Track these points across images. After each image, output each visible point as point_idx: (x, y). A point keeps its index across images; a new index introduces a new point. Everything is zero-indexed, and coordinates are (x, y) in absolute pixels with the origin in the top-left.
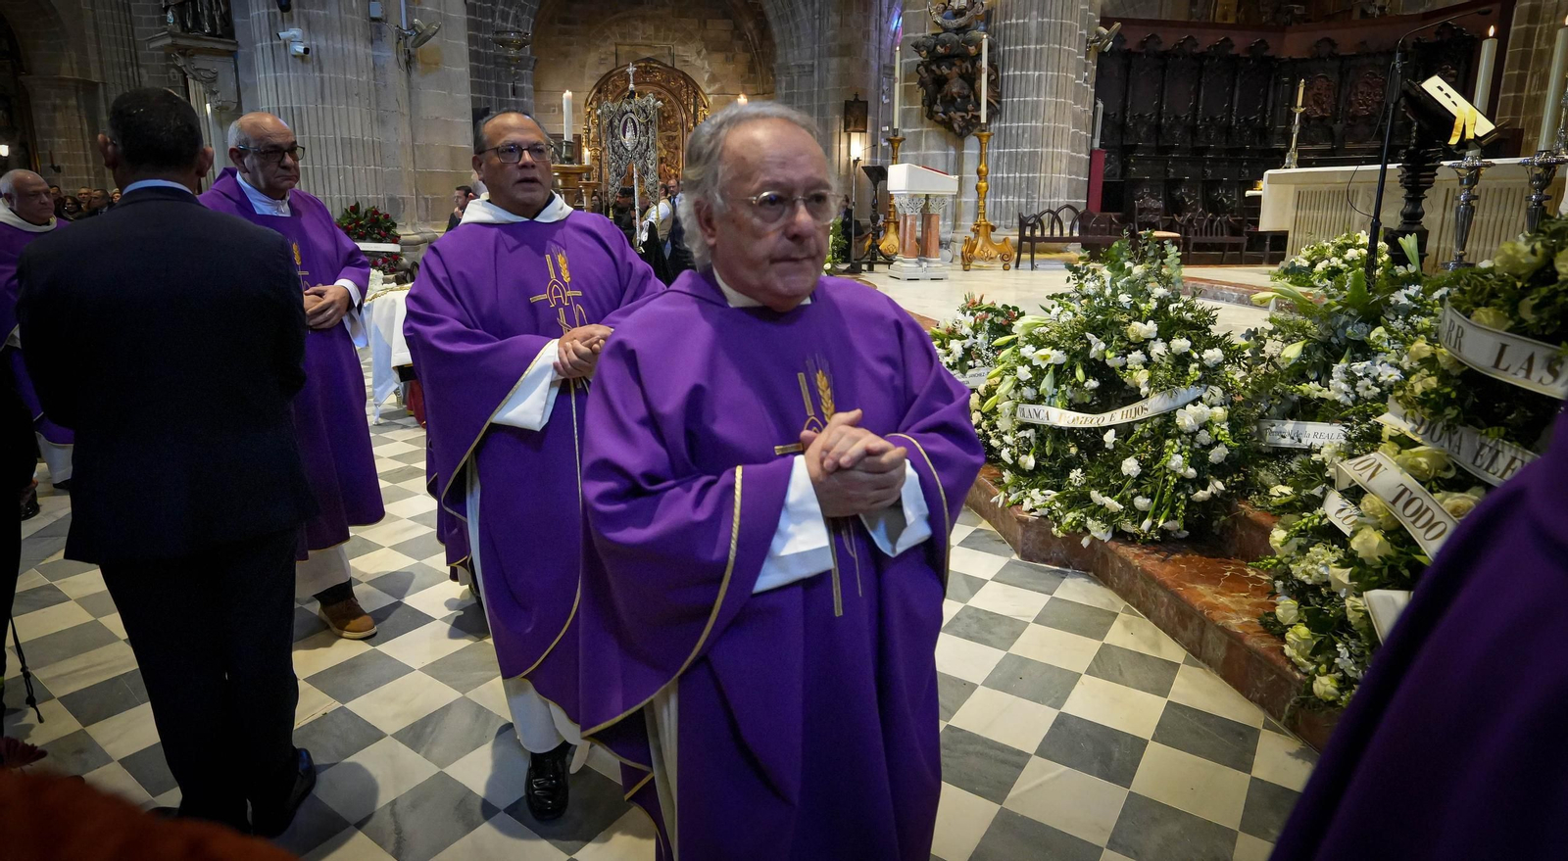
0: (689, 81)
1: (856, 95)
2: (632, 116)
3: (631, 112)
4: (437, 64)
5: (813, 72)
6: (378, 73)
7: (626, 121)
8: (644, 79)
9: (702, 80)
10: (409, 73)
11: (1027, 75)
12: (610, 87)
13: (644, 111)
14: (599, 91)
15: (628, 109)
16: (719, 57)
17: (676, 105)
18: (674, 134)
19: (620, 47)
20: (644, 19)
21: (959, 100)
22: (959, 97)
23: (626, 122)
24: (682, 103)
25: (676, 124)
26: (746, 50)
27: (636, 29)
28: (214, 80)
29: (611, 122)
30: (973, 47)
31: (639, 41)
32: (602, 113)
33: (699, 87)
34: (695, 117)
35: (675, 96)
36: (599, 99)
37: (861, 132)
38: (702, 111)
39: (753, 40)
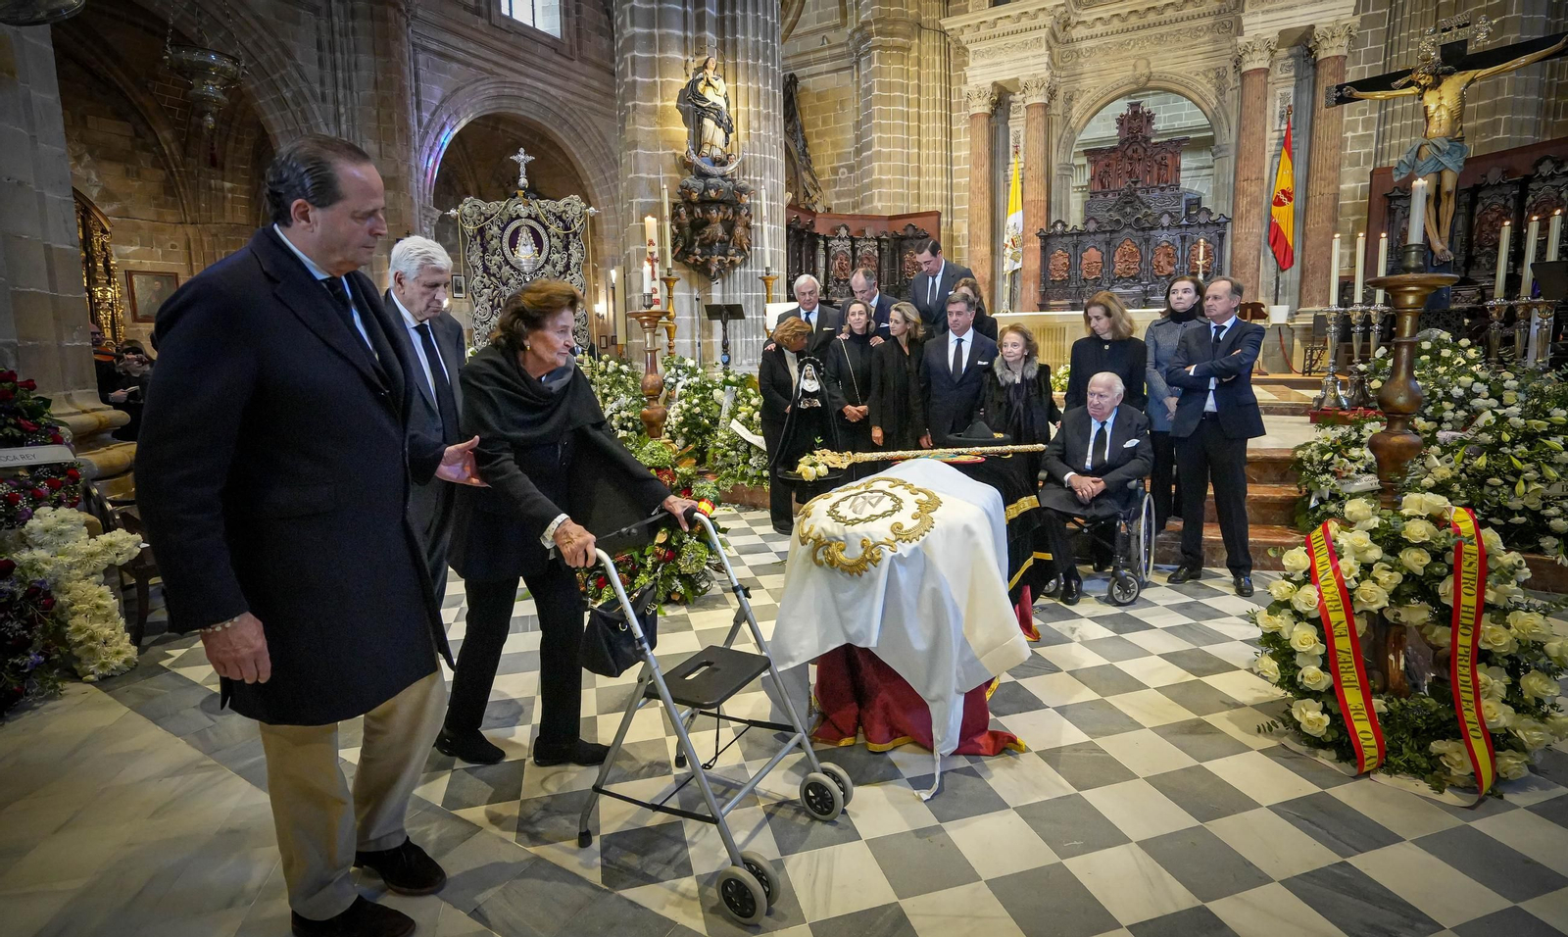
26: (159, 164)
38: (98, 238)
39: (171, 153)
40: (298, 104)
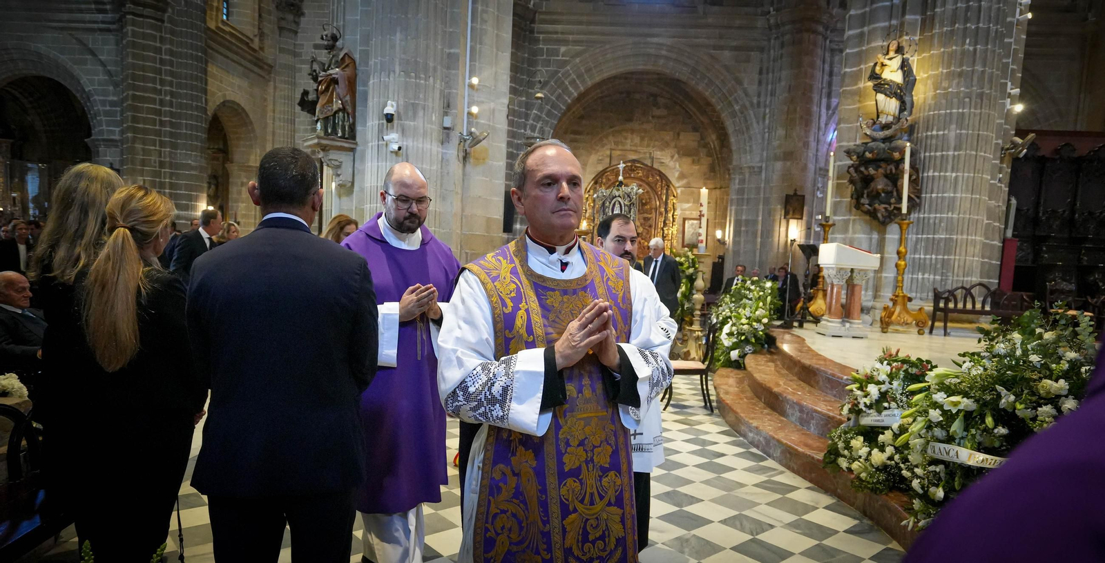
0: (663, 176)
1: (796, 190)
2: (620, 199)
3: (619, 196)
4: (484, 159)
5: (761, 172)
6: (444, 164)
7: (615, 203)
8: (630, 174)
9: (673, 176)
10: (464, 165)
11: (945, 176)
12: (604, 180)
13: (629, 196)
14: (596, 183)
15: (617, 194)
16: (688, 160)
17: (652, 195)
18: (649, 216)
19: (613, 152)
20: (633, 131)
21: (883, 195)
22: (883, 192)
23: (614, 205)
24: (657, 194)
25: (651, 209)
26: (709, 155)
27: (626, 139)
28: (339, 167)
29: (604, 204)
30: (897, 153)
31: (628, 147)
32: (598, 197)
33: (671, 182)
34: (666, 203)
35: (651, 187)
36: (595, 188)
37: (798, 219)
38: (672, 200)
39: (715, 148)
40: (742, 113)
